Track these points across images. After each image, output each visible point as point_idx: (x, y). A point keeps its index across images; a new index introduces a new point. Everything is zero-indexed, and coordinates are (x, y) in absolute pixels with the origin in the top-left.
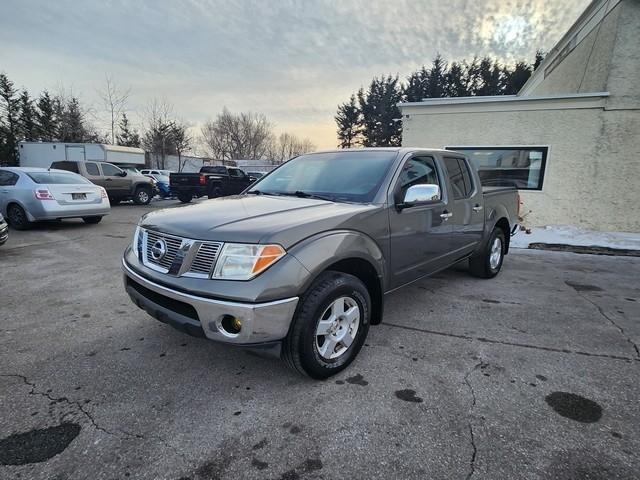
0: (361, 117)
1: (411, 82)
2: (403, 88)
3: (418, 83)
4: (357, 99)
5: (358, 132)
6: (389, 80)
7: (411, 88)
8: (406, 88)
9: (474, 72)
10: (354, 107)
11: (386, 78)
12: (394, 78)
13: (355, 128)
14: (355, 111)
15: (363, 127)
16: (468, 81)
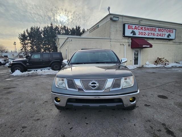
0: (28, 38)
1: (44, 29)
2: (42, 30)
3: (46, 29)
4: (26, 32)
5: (28, 43)
6: (37, 27)
7: (44, 31)
8: (43, 30)
9: (62, 29)
10: (26, 35)
11: (36, 27)
12: (38, 27)
13: (27, 42)
14: (26, 36)
15: (30, 41)
16: (61, 31)
